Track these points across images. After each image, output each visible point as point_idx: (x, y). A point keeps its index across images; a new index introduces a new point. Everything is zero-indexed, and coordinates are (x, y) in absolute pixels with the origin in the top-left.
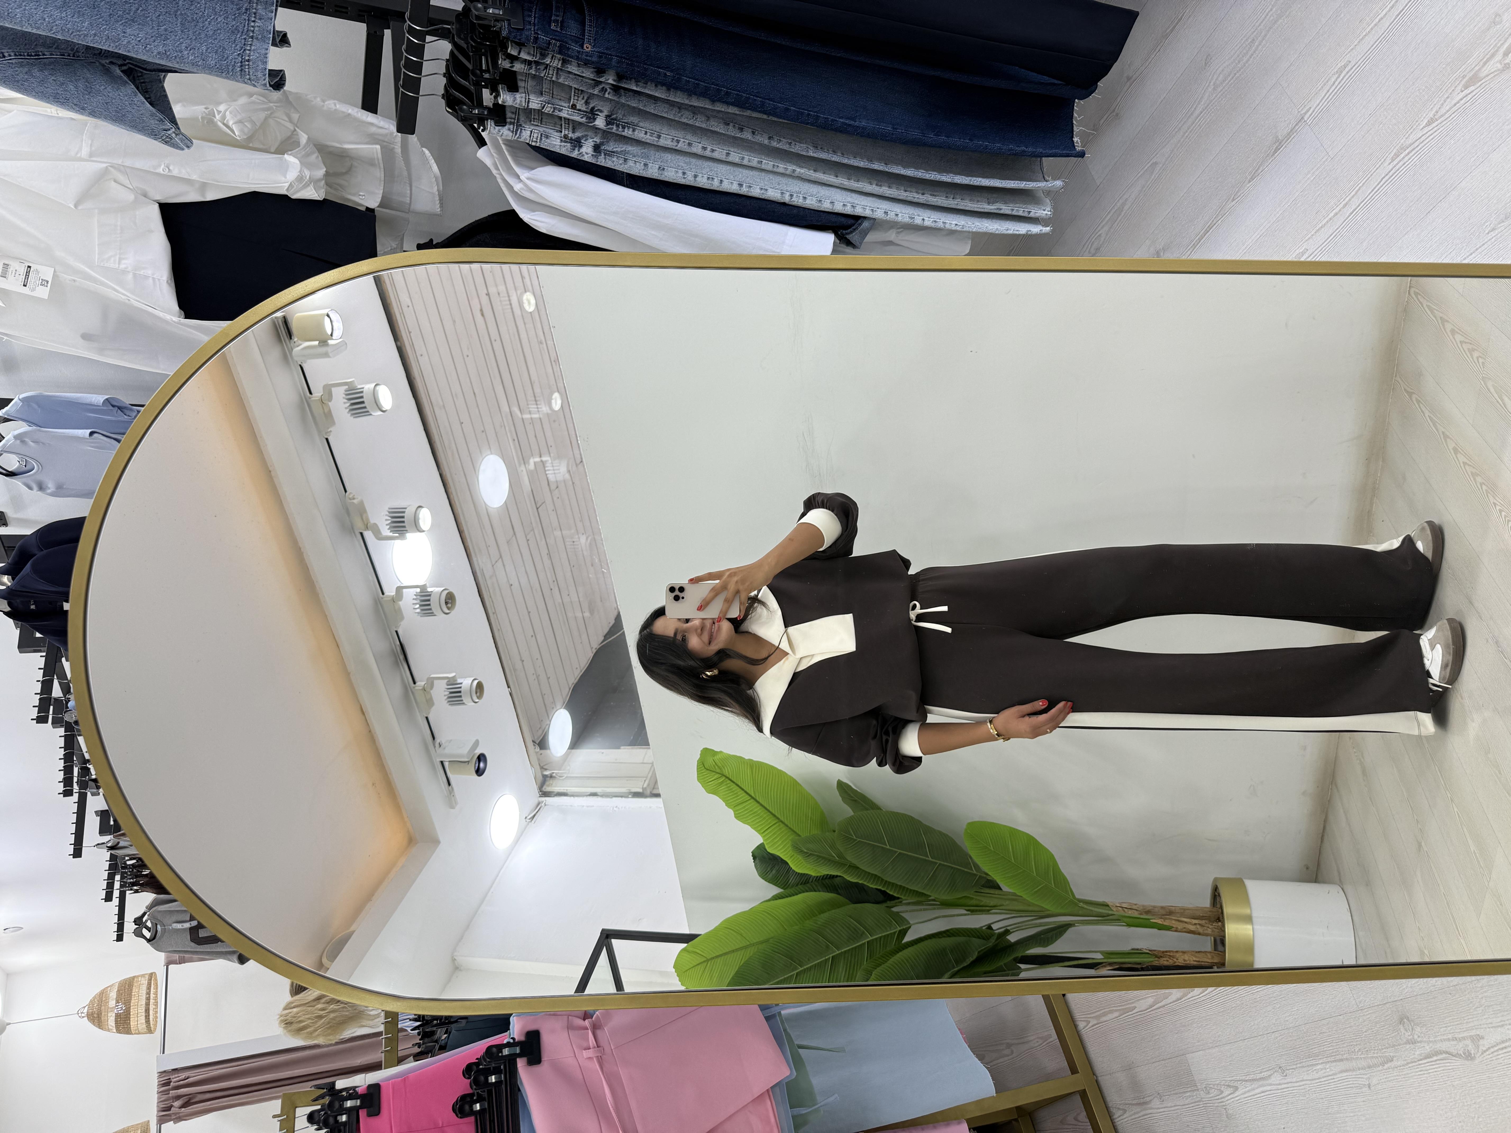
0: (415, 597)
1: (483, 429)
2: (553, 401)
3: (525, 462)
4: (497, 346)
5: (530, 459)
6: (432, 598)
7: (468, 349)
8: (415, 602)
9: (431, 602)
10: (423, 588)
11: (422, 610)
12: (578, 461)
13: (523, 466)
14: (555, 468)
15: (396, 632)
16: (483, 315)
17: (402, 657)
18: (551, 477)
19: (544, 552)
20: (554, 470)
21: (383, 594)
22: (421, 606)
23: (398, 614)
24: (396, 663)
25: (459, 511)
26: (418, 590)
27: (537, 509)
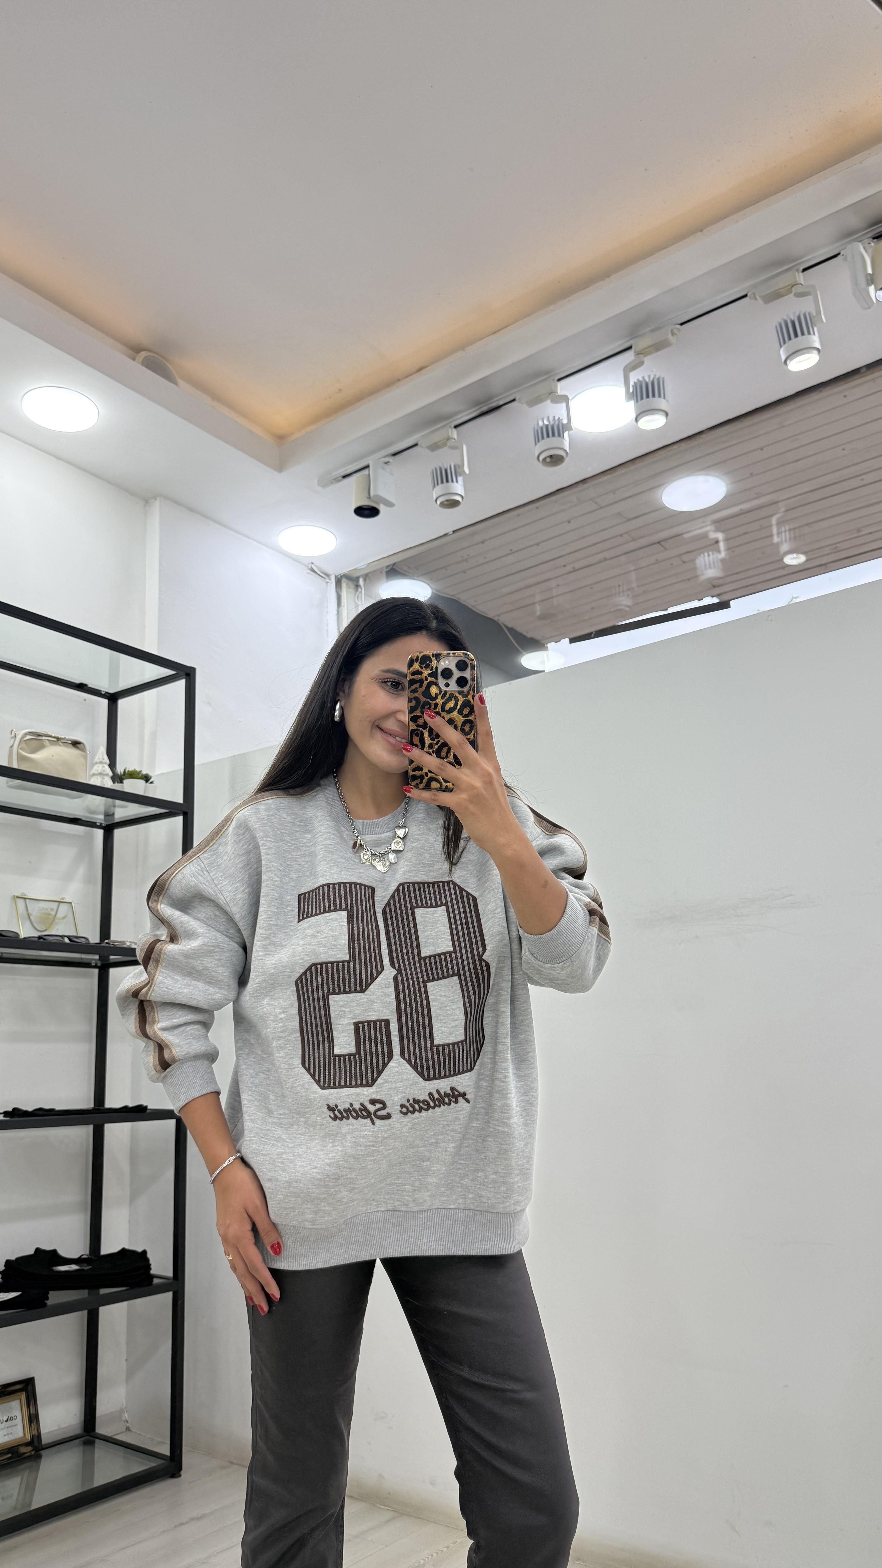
0: (556, 418)
2: (795, 555)
3: (719, 525)
6: (556, 438)
8: (551, 419)
9: (551, 439)
10: (568, 427)
11: (542, 428)
13: (713, 526)
15: (514, 400)
17: (485, 409)
18: (700, 558)
19: (610, 554)
21: (559, 380)
22: (547, 426)
23: (537, 401)
24: (478, 403)
26: (565, 422)
27: (659, 543)
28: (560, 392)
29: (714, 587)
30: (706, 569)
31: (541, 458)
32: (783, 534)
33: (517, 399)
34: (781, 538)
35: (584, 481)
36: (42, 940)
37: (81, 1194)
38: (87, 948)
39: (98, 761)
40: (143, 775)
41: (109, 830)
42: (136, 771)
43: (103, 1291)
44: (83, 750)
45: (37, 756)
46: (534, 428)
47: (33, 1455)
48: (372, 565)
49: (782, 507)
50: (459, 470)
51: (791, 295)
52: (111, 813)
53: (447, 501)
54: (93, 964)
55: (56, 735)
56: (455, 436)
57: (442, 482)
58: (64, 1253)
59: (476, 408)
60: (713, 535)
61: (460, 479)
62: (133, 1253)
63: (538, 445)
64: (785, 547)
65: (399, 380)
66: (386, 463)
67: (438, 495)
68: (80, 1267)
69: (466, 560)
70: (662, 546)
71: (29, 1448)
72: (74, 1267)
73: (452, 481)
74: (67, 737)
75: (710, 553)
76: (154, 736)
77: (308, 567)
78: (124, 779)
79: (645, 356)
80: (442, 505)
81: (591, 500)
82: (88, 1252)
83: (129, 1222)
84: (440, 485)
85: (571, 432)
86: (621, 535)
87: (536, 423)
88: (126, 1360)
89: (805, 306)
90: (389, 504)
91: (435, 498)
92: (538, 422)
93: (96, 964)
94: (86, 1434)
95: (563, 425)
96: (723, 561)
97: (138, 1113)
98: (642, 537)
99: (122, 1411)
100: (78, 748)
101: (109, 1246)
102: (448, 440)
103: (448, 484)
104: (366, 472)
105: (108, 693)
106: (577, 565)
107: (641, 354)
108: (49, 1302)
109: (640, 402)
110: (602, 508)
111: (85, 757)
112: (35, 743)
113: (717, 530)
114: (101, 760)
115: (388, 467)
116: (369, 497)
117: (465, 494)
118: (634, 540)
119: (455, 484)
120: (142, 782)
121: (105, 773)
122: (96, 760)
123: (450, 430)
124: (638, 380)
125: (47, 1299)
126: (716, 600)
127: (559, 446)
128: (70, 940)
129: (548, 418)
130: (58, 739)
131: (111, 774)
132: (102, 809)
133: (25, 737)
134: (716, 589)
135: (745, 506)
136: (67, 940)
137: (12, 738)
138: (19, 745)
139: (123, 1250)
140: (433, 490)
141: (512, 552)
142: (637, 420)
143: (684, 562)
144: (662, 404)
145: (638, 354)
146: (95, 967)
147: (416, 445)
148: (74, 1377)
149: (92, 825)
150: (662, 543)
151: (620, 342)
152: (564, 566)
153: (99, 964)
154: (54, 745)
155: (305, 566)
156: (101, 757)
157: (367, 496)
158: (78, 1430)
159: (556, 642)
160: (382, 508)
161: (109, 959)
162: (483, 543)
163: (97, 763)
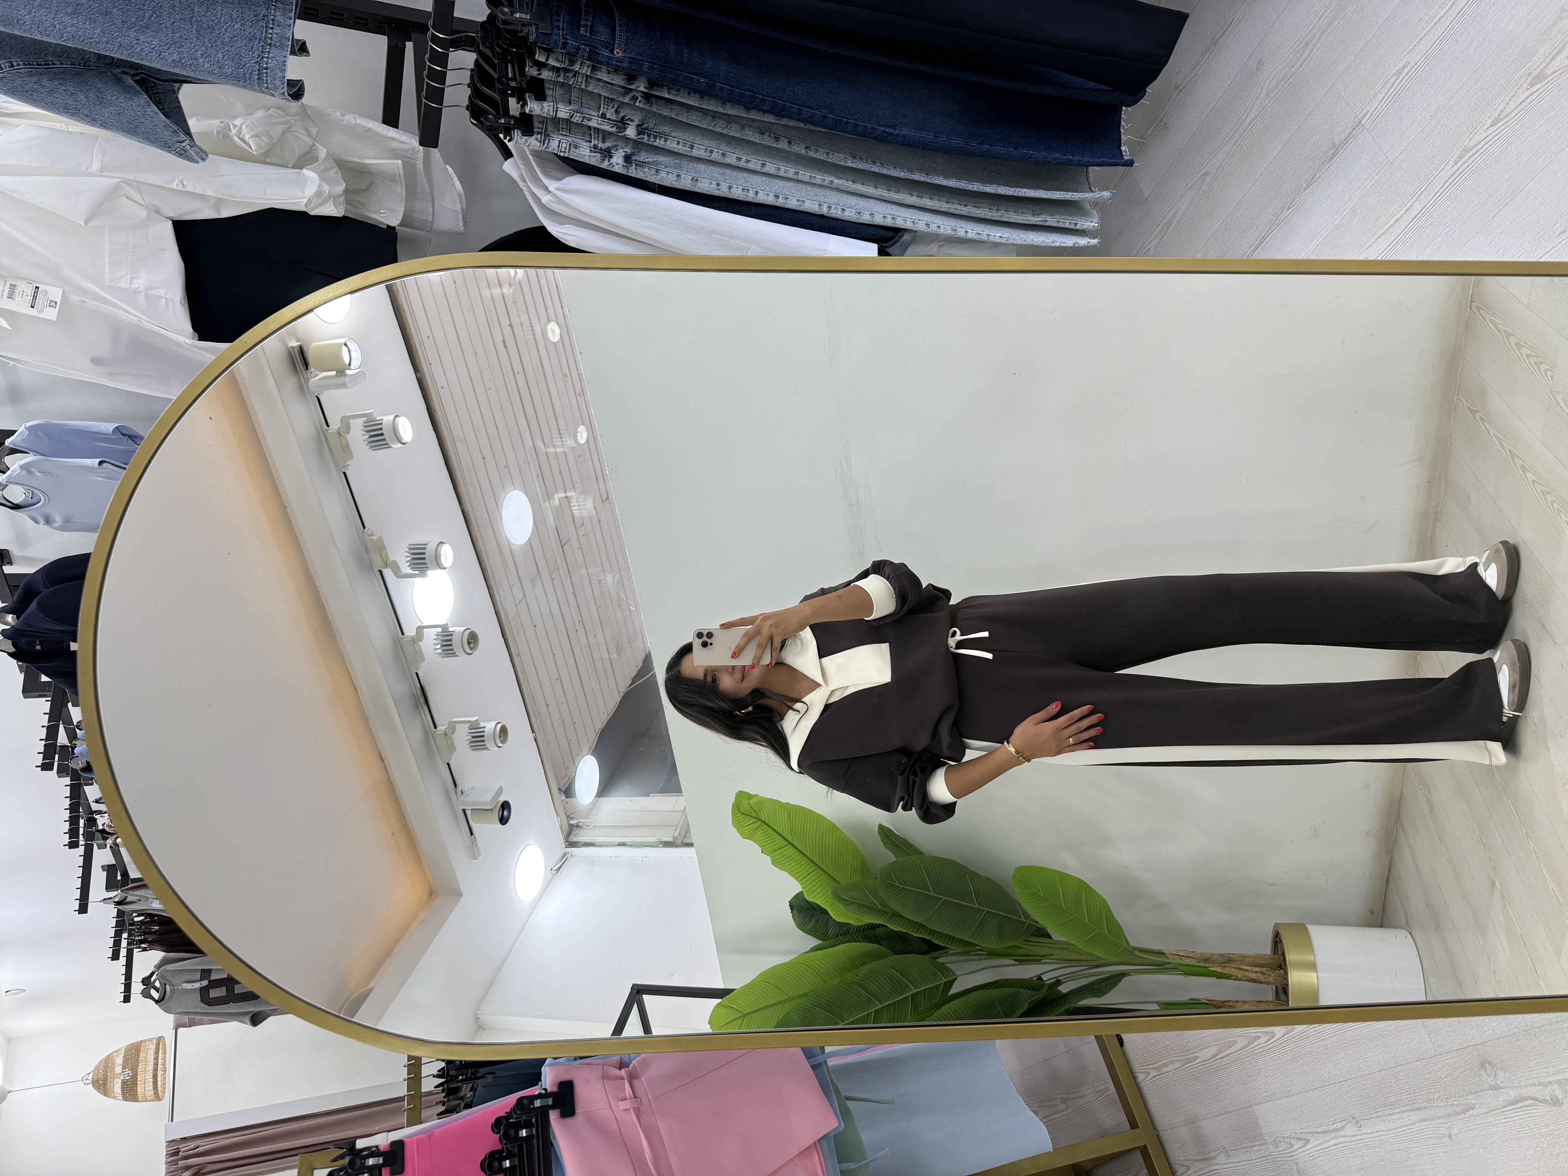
0: (436, 637)
1: (506, 465)
2: (579, 434)
3: (549, 497)
4: (520, 378)
5: (555, 494)
6: (454, 638)
7: (490, 381)
8: (436, 642)
9: (453, 642)
10: (444, 627)
11: (444, 650)
12: (604, 497)
13: (547, 501)
14: (580, 504)
15: (417, 674)
16: (505, 346)
17: (422, 700)
18: (577, 513)
19: (570, 591)
20: (579, 506)
21: (403, 634)
22: (442, 646)
23: (419, 655)
24: (417, 707)
25: (481, 548)
26: (440, 630)
27: (562, 547)
28: (413, 633)
29: (608, 498)
31: (470, 652)
34: (564, 445)
35: (497, 613)
46: (443, 657)
48: (558, 811)
50: (474, 725)
51: (346, 436)
53: (500, 737)
56: (444, 728)
59: (421, 708)
61: (482, 725)
63: (457, 654)
65: (388, 777)
66: (462, 793)
67: (495, 745)
69: (564, 722)
70: (565, 543)
73: (484, 732)
77: (554, 874)
79: (389, 560)
80: (503, 742)
81: (516, 606)
84: (486, 743)
85: (449, 625)
86: (553, 580)
89: (357, 426)
90: (500, 791)
91: (498, 747)
92: (437, 653)
95: (442, 632)
98: (556, 561)
102: (445, 734)
103: (486, 736)
104: (469, 813)
107: (386, 562)
109: (428, 565)
110: (525, 597)
115: (466, 792)
116: (492, 809)
117: (496, 719)
118: (558, 568)
119: (486, 729)
123: (437, 733)
124: (409, 566)
127: (462, 634)
129: (435, 644)
140: (490, 750)
142: (445, 568)
143: (583, 524)
144: (432, 547)
145: (386, 565)
151: (375, 581)
152: (577, 632)
155: (553, 877)
157: (490, 812)
160: (503, 799)
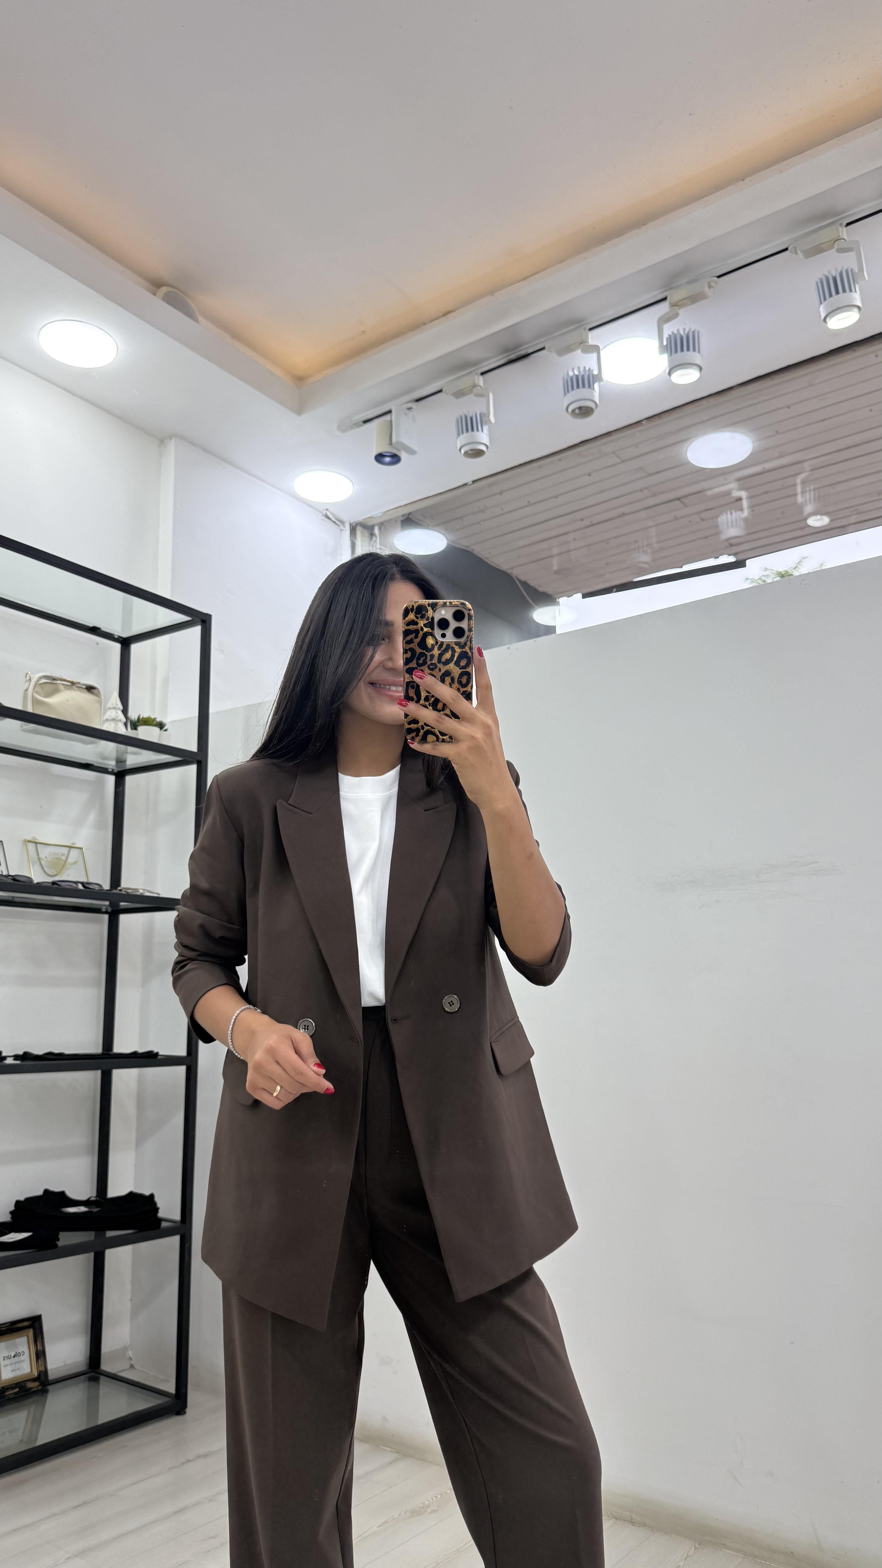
0: (587, 369)
6: (586, 389)
8: (582, 369)
9: (581, 390)
10: (598, 378)
11: (572, 378)
13: (737, 484)
15: (544, 348)
17: (513, 356)
18: (721, 518)
19: (626, 509)
21: (591, 329)
22: (577, 377)
23: (566, 350)
24: (507, 350)
25: (686, 410)
26: (596, 372)
27: (679, 499)
28: (591, 342)
29: (731, 545)
30: (728, 528)
31: (570, 409)
32: (808, 494)
33: (547, 347)
34: (805, 499)
35: (609, 434)
36: (56, 886)
37: (88, 1137)
38: (100, 894)
39: (111, 706)
40: (157, 722)
41: (120, 776)
42: (151, 718)
43: (110, 1234)
44: (98, 695)
45: (52, 700)
46: (564, 378)
47: (41, 1389)
48: (387, 513)
49: (807, 466)
50: (484, 419)
51: (835, 249)
52: (124, 760)
53: (471, 450)
54: (104, 910)
55: (71, 680)
56: (481, 384)
57: (467, 431)
58: (72, 1194)
59: (504, 356)
60: (736, 494)
61: (485, 428)
62: (141, 1196)
63: (568, 395)
64: (809, 508)
65: (424, 324)
66: (409, 409)
67: (462, 445)
68: (89, 1208)
69: (483, 511)
70: (682, 503)
71: (36, 1384)
72: (83, 1209)
73: (478, 430)
74: (82, 682)
75: (733, 512)
76: (166, 682)
77: (323, 513)
78: (138, 726)
79: (680, 308)
80: (467, 454)
81: (613, 453)
82: (94, 1194)
83: (135, 1165)
84: (465, 434)
85: (602, 383)
86: (641, 490)
87: (566, 372)
88: (131, 1300)
89: (848, 262)
90: (411, 452)
91: (459, 447)
92: (568, 371)
93: (107, 910)
94: (91, 1370)
95: (593, 375)
96: (745, 520)
97: (149, 1059)
98: (662, 493)
99: (125, 1349)
100: (92, 693)
101: (117, 1189)
102: (474, 387)
103: (473, 433)
104: (387, 417)
105: (121, 637)
106: (595, 520)
107: (677, 306)
108: (60, 1243)
109: (674, 355)
110: (623, 461)
111: (100, 703)
112: (49, 688)
113: (741, 488)
114: (114, 705)
115: (410, 413)
116: (391, 444)
117: (490, 444)
118: (654, 495)
119: (480, 433)
120: (157, 729)
121: (118, 718)
122: (109, 705)
123: (476, 377)
124: (673, 333)
125: (58, 1240)
126: (732, 559)
127: (591, 399)
128: (84, 886)
129: (579, 367)
130: (73, 683)
131: (124, 720)
132: (114, 755)
133: (40, 681)
134: (733, 547)
135: (768, 466)
136: (80, 887)
137: (27, 681)
138: (34, 689)
139: (131, 1194)
140: (457, 438)
141: (530, 504)
142: (670, 374)
143: (703, 520)
144: (696, 358)
145: (673, 305)
146: (106, 913)
147: (440, 391)
148: (79, 1316)
149: (103, 770)
150: (683, 500)
151: (656, 293)
152: (582, 520)
153: (110, 910)
154: (69, 689)
155: (320, 512)
156: (114, 703)
157: (389, 442)
158: (83, 1367)
159: (568, 597)
160: (403, 455)
161: (119, 905)
162: (501, 493)
163: (110, 709)
